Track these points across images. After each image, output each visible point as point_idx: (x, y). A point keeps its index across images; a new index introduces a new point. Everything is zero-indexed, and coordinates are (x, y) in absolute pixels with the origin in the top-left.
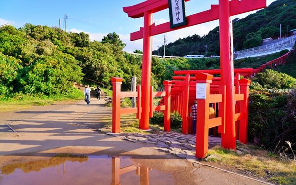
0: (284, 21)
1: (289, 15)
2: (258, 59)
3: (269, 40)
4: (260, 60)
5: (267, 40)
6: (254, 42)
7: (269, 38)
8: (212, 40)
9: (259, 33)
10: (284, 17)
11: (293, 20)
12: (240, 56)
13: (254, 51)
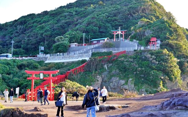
0: (88, 28)
1: (93, 23)
2: (65, 64)
3: (75, 45)
4: (66, 66)
5: (73, 45)
6: (63, 47)
7: (76, 44)
8: (17, 32)
9: (67, 37)
10: (89, 24)
11: (95, 28)
12: (50, 59)
13: (62, 56)
